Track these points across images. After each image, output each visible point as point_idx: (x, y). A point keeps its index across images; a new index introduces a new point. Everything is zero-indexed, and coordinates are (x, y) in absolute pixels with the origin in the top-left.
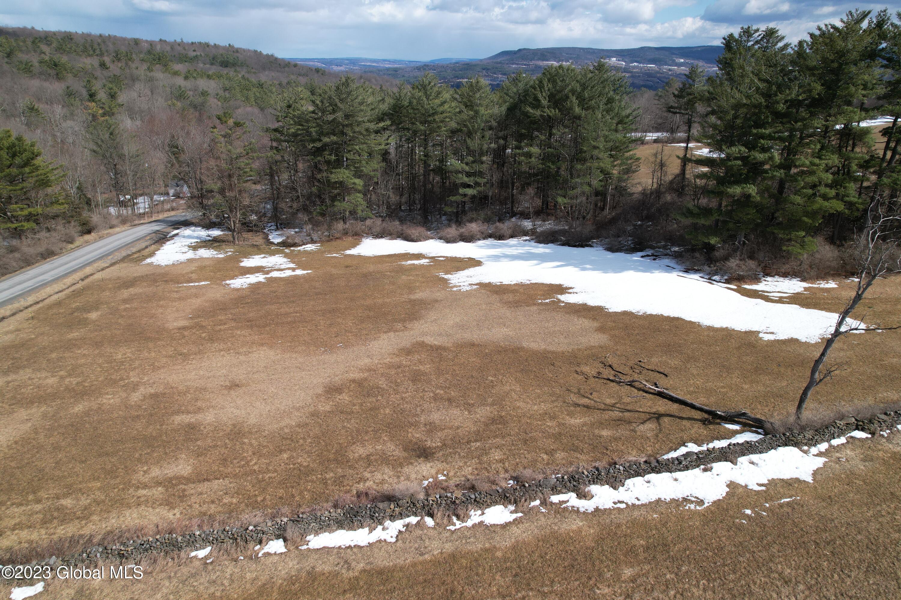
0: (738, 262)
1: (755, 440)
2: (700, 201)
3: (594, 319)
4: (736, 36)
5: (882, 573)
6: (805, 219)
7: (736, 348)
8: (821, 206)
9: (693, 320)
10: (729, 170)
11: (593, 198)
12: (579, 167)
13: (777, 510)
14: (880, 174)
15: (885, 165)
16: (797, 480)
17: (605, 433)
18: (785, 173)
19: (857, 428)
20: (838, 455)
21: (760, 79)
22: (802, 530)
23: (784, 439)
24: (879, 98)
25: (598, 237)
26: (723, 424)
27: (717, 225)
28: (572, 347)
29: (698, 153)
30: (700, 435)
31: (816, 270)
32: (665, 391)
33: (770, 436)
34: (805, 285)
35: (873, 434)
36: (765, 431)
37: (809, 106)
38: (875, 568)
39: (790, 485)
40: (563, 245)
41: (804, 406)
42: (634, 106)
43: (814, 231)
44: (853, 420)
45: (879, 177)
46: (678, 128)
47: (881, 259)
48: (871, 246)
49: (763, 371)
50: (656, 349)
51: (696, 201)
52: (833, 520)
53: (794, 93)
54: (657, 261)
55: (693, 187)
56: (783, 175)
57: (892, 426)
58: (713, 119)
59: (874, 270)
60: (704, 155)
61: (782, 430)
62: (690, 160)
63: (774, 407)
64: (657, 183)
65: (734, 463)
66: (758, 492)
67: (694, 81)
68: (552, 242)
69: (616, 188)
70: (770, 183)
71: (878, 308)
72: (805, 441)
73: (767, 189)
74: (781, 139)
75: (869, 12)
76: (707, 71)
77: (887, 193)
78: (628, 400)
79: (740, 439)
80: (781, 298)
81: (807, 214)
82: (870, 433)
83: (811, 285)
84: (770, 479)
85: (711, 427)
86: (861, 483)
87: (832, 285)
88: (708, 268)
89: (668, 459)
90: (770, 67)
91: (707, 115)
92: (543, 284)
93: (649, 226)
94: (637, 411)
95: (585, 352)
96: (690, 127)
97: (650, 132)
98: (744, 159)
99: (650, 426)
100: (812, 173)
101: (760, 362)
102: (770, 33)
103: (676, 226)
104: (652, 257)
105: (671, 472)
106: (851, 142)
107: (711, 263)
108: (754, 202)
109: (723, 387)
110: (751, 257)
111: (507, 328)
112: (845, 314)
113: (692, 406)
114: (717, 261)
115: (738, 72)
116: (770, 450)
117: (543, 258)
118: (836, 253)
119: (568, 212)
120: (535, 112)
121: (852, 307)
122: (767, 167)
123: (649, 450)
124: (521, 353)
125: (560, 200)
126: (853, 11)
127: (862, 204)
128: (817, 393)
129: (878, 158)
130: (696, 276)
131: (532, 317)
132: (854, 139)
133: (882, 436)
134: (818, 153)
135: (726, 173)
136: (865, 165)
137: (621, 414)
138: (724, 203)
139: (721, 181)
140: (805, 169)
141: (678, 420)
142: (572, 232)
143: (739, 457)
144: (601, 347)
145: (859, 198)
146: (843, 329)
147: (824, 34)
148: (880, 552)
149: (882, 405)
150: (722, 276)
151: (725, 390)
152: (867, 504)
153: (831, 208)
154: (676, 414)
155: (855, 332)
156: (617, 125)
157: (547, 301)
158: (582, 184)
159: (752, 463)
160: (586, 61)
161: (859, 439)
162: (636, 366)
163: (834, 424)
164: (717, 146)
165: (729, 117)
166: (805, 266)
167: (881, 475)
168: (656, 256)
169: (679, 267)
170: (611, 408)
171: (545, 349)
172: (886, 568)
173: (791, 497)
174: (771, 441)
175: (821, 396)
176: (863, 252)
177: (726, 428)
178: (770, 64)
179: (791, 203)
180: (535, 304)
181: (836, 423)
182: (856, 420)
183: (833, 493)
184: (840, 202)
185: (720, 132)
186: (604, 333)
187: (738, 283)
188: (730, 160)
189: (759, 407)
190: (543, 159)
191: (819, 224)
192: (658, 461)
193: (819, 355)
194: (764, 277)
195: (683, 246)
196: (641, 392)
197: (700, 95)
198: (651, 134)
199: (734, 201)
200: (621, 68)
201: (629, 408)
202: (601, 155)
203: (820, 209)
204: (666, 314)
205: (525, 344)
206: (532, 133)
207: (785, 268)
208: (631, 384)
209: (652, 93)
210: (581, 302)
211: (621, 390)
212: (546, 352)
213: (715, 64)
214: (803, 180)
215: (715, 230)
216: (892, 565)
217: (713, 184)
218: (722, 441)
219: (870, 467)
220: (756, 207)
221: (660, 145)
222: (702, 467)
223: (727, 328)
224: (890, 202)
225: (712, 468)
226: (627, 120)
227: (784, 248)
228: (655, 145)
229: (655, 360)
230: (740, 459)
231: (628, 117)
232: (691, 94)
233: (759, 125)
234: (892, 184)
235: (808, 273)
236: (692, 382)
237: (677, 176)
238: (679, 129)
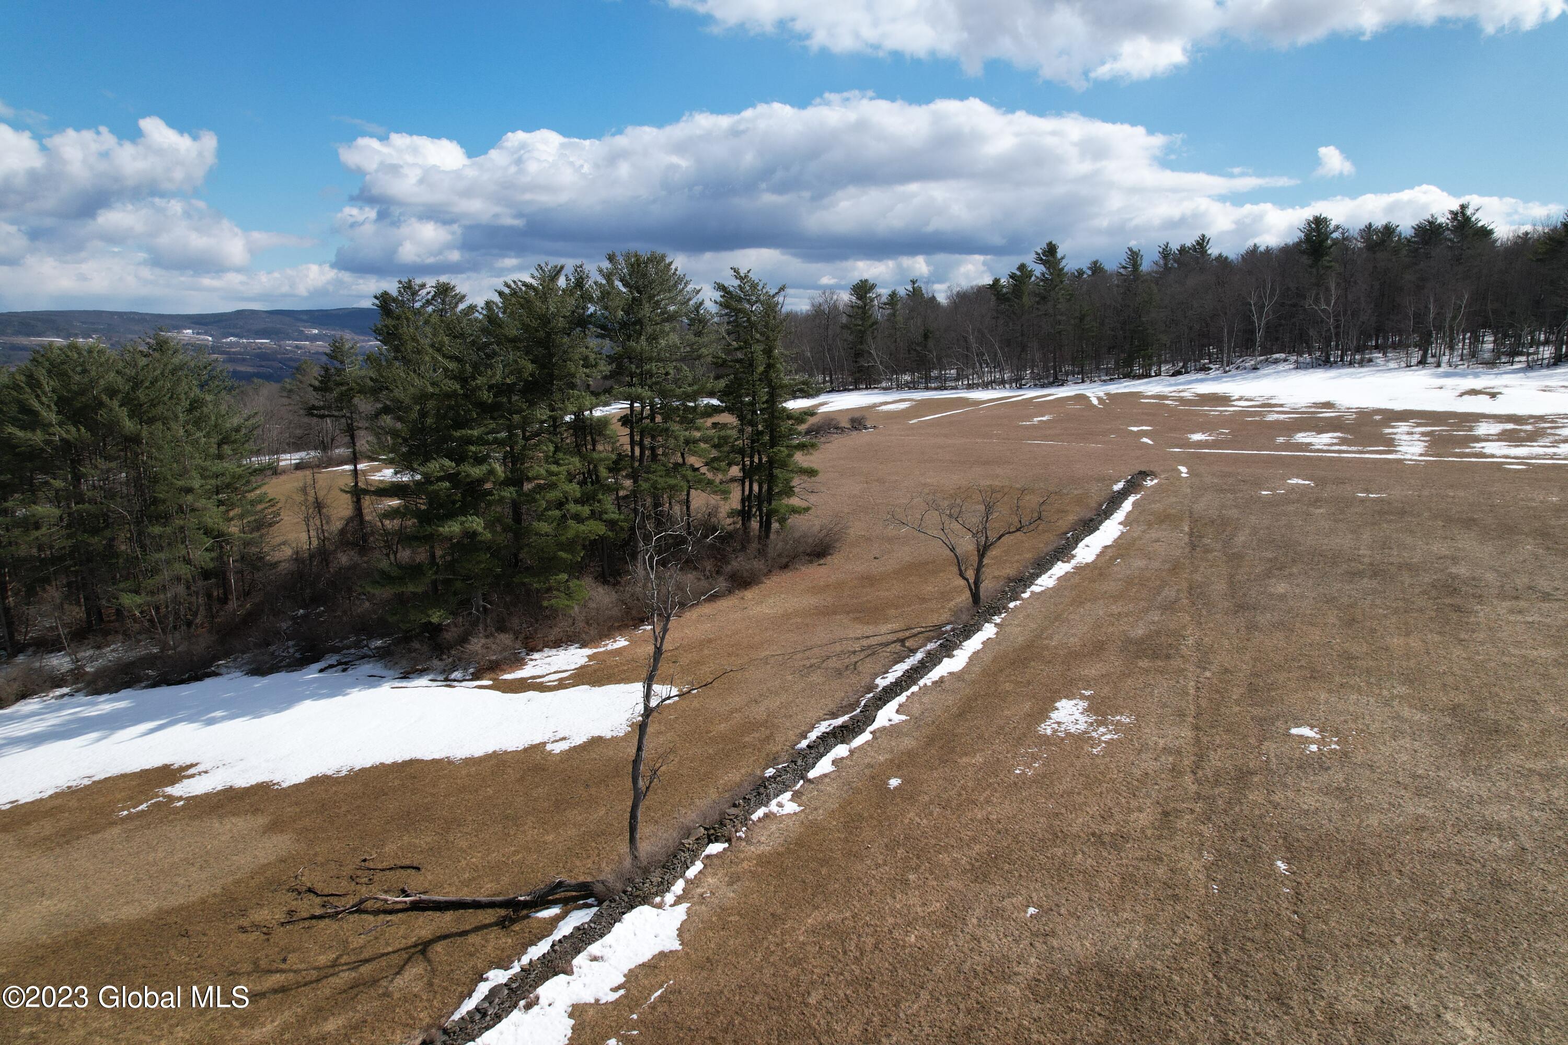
0: (483, 641)
1: (587, 919)
2: (399, 555)
3: (256, 811)
4: (394, 293)
5: (795, 1034)
6: (562, 554)
7: (518, 781)
8: (578, 531)
9: (437, 756)
10: (433, 499)
11: (200, 583)
12: (157, 530)
13: (650, 1017)
14: (634, 476)
15: (637, 464)
16: (662, 955)
17: (331, 1025)
18: (517, 492)
19: (710, 841)
20: (699, 890)
21: (444, 356)
22: (690, 1030)
23: (626, 900)
24: (605, 378)
25: (226, 655)
26: (533, 915)
27: (435, 589)
28: (220, 882)
29: (377, 478)
30: (503, 950)
31: (596, 626)
32: (423, 897)
33: (606, 903)
34: (588, 651)
35: (729, 840)
36: (597, 899)
37: (524, 392)
38: (786, 1032)
39: (655, 967)
40: (154, 685)
41: (638, 836)
42: (246, 412)
43: (577, 570)
44: (702, 829)
45: (635, 482)
46: (332, 440)
47: (669, 592)
48: (652, 576)
49: (568, 803)
50: (388, 827)
51: (392, 556)
52: (722, 992)
53: (498, 374)
54: (350, 672)
55: (381, 535)
56: (515, 495)
57: (746, 819)
58: (387, 420)
59: (666, 609)
60: (388, 479)
61: (619, 886)
62: (366, 492)
63: (599, 855)
64: (318, 538)
65: (569, 972)
66: (616, 1003)
67: (342, 362)
68: (128, 685)
69: (243, 558)
70: (499, 509)
71: (684, 660)
72: (655, 889)
73: (498, 520)
74: (500, 443)
75: (562, 268)
76: (361, 347)
77: (649, 501)
78: (362, 940)
79: (565, 928)
80: (561, 680)
81: (562, 546)
82: (726, 841)
83: (595, 650)
84: (626, 972)
85: (516, 927)
86: (737, 918)
87: (621, 643)
88: (439, 663)
89: (462, 1018)
90: (454, 337)
91: (377, 415)
92: (124, 776)
93: (320, 615)
94: (383, 955)
95: (252, 883)
96: (353, 437)
97: (285, 452)
98: (449, 477)
99: (415, 970)
100: (553, 486)
101: (559, 791)
102: (444, 290)
103: (367, 604)
104: (340, 667)
105: (473, 1040)
106: (589, 438)
107: (443, 653)
108: (484, 542)
109: (516, 852)
110: (502, 629)
111: (51, 897)
112: (649, 682)
113: (477, 905)
114: (450, 647)
115: (410, 345)
116: (613, 925)
117: (111, 723)
118: (614, 596)
119: (151, 621)
120: (29, 435)
121: (655, 668)
122: (488, 486)
123: (425, 1017)
124: (102, 940)
125: (128, 600)
126: (543, 265)
127: (625, 520)
128: (648, 808)
129: (627, 456)
130: (424, 681)
131: (111, 854)
132: (591, 433)
133: (740, 838)
134: (553, 457)
135: (430, 504)
136: (615, 468)
137: (354, 974)
138: (439, 553)
139: (425, 518)
140: (542, 482)
141: (459, 940)
142: (170, 657)
143: (573, 958)
144: (283, 861)
145: (620, 514)
146: (653, 703)
147: (515, 293)
148: (785, 1005)
149: (727, 795)
150: (465, 669)
151: (521, 855)
152: (751, 946)
153: (590, 532)
154: (454, 930)
155: (668, 702)
156: (219, 445)
157: (143, 807)
158: (168, 562)
159: (595, 959)
160: (130, 336)
161: (718, 855)
162: (359, 873)
163: (681, 847)
164: (404, 462)
165: (414, 415)
166: (581, 624)
167: (755, 896)
168: (346, 663)
169: (391, 672)
170: (331, 971)
171: (160, 909)
172: (797, 1026)
173: (661, 986)
174: (610, 911)
175: (654, 812)
176: (645, 586)
177: (539, 920)
178: (456, 335)
179: (536, 534)
180: (113, 824)
181: (683, 844)
182: (706, 829)
183: (710, 951)
184: (598, 523)
185: (405, 440)
186: (282, 831)
187: (492, 676)
188: (431, 483)
189: (578, 863)
190: (69, 526)
191: (582, 558)
192: (445, 1031)
193: (634, 751)
194: (528, 654)
195: (388, 635)
196: (382, 916)
197: (358, 384)
198: (288, 456)
199: (453, 546)
200: (207, 346)
201: (366, 955)
202: (199, 504)
203: (577, 536)
204: (389, 761)
205: (105, 918)
206: (32, 478)
207: (555, 633)
208: (359, 909)
209: (274, 387)
210: (219, 788)
211: (342, 928)
212: (162, 914)
213: (370, 335)
214: (544, 498)
215: (435, 597)
216: (802, 1017)
217: (414, 523)
218: (540, 944)
219: (740, 890)
220: (489, 548)
221: (308, 473)
222: (522, 1003)
223: (494, 752)
224: (656, 513)
225: (537, 998)
226: (234, 436)
227: (545, 603)
228: (300, 474)
229: (390, 848)
230: (575, 962)
231: (237, 430)
232: (342, 384)
233: (460, 424)
234: (652, 490)
235: (586, 633)
236: (464, 863)
237: (350, 520)
238: (336, 443)
